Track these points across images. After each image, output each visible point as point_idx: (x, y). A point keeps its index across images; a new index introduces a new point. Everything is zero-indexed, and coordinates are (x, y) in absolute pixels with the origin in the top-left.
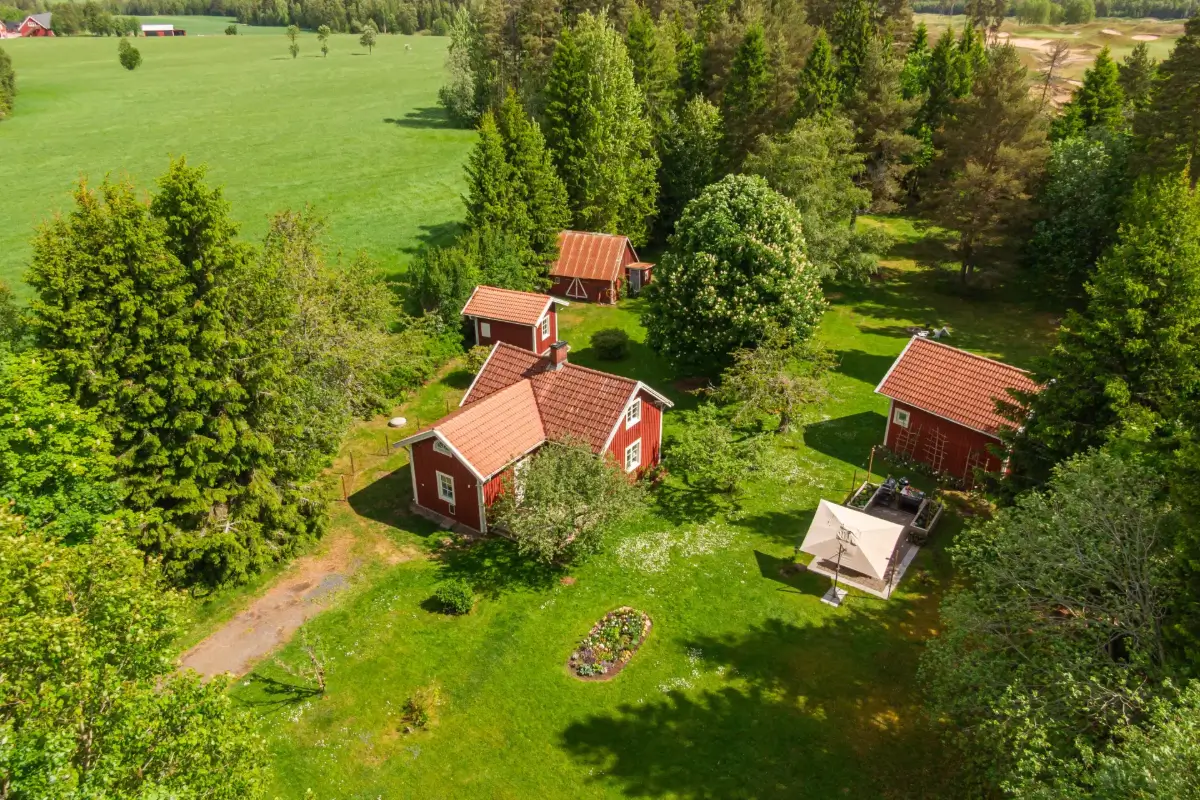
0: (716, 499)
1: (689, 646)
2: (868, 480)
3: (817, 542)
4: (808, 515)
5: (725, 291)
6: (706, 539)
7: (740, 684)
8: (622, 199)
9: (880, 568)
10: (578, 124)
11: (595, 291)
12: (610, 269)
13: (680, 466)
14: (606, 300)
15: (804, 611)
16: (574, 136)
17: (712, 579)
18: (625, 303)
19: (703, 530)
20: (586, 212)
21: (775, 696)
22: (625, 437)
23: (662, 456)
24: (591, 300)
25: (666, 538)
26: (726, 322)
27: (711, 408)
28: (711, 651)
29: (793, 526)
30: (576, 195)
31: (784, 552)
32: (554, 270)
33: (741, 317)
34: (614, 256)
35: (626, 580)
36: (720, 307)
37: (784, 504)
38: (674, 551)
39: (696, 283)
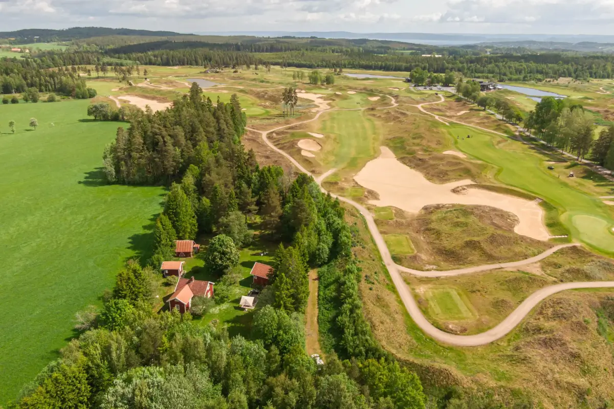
0: (225, 299)
1: (225, 322)
2: (250, 290)
3: (242, 303)
4: (241, 298)
5: (221, 259)
6: (224, 306)
7: (233, 325)
8: (189, 230)
9: (251, 304)
10: (176, 214)
11: (187, 255)
12: (190, 248)
13: (218, 295)
14: (190, 256)
15: (241, 313)
16: (176, 217)
17: (227, 311)
18: (195, 256)
19: (224, 305)
20: (181, 235)
21: (238, 325)
22: (208, 291)
23: (214, 293)
24: (186, 257)
25: (218, 308)
26: (221, 265)
27: (222, 283)
28: (228, 322)
29: (238, 301)
30: (178, 232)
31: (237, 305)
32: (176, 251)
33: (225, 264)
34: (190, 245)
35: (213, 315)
36: (220, 262)
37: (237, 297)
38: (220, 309)
39: (215, 258)
